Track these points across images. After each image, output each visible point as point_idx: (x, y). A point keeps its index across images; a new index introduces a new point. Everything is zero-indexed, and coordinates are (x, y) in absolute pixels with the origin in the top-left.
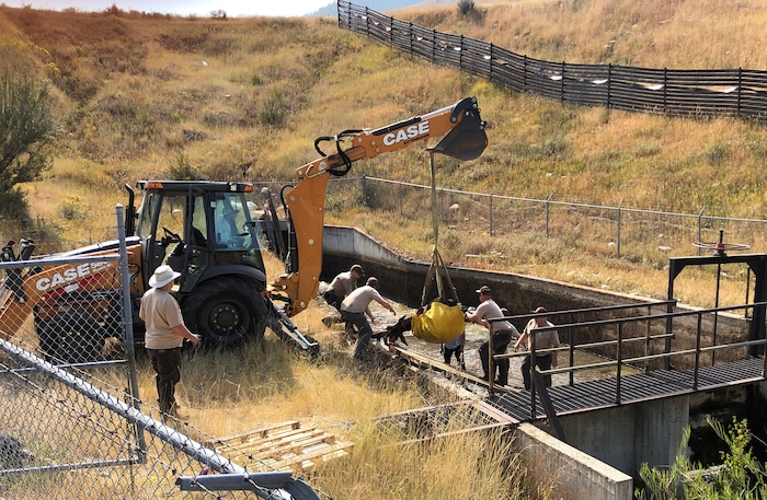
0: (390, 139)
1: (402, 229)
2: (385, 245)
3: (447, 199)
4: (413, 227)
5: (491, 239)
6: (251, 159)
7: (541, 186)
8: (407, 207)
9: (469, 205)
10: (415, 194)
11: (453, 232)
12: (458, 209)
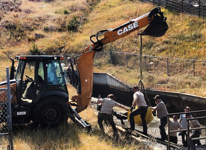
0: (120, 32)
1: (128, 73)
2: (120, 81)
3: (148, 60)
4: (132, 72)
5: (168, 77)
7: (191, 53)
8: (130, 64)
9: (158, 62)
10: (134, 58)
11: (151, 74)
12: (153, 64)
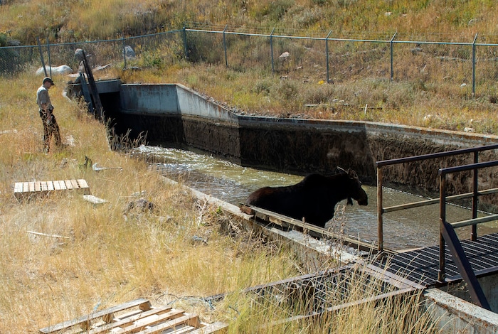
1: (230, 83)
2: (212, 100)
3: (277, 47)
4: (241, 79)
5: (331, 86)
6: (62, 20)
7: (381, 27)
8: (233, 58)
9: (301, 52)
10: (242, 44)
12: (288, 58)
